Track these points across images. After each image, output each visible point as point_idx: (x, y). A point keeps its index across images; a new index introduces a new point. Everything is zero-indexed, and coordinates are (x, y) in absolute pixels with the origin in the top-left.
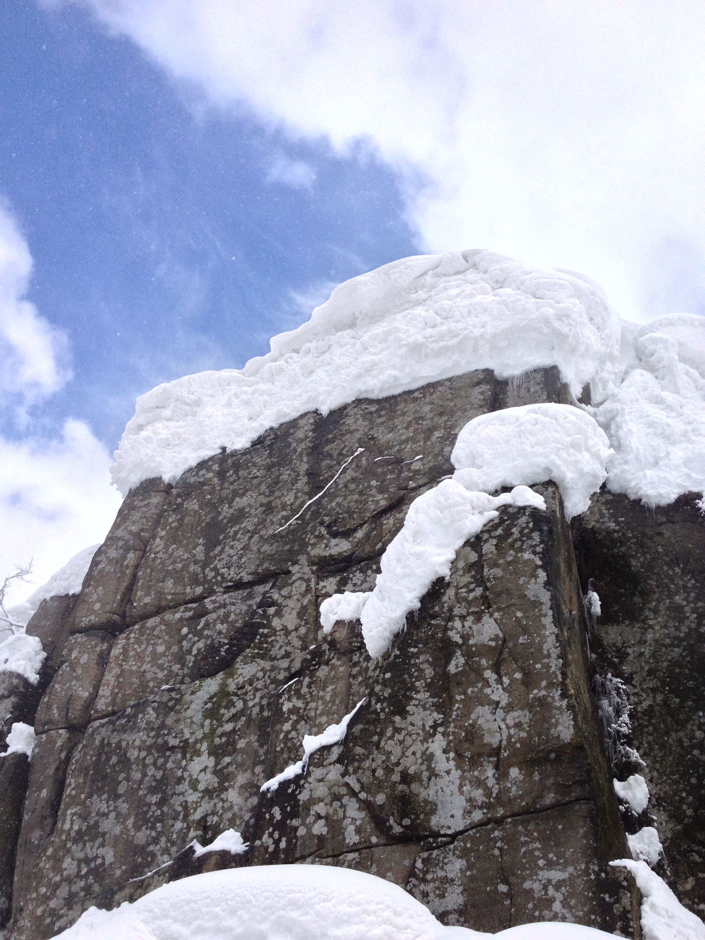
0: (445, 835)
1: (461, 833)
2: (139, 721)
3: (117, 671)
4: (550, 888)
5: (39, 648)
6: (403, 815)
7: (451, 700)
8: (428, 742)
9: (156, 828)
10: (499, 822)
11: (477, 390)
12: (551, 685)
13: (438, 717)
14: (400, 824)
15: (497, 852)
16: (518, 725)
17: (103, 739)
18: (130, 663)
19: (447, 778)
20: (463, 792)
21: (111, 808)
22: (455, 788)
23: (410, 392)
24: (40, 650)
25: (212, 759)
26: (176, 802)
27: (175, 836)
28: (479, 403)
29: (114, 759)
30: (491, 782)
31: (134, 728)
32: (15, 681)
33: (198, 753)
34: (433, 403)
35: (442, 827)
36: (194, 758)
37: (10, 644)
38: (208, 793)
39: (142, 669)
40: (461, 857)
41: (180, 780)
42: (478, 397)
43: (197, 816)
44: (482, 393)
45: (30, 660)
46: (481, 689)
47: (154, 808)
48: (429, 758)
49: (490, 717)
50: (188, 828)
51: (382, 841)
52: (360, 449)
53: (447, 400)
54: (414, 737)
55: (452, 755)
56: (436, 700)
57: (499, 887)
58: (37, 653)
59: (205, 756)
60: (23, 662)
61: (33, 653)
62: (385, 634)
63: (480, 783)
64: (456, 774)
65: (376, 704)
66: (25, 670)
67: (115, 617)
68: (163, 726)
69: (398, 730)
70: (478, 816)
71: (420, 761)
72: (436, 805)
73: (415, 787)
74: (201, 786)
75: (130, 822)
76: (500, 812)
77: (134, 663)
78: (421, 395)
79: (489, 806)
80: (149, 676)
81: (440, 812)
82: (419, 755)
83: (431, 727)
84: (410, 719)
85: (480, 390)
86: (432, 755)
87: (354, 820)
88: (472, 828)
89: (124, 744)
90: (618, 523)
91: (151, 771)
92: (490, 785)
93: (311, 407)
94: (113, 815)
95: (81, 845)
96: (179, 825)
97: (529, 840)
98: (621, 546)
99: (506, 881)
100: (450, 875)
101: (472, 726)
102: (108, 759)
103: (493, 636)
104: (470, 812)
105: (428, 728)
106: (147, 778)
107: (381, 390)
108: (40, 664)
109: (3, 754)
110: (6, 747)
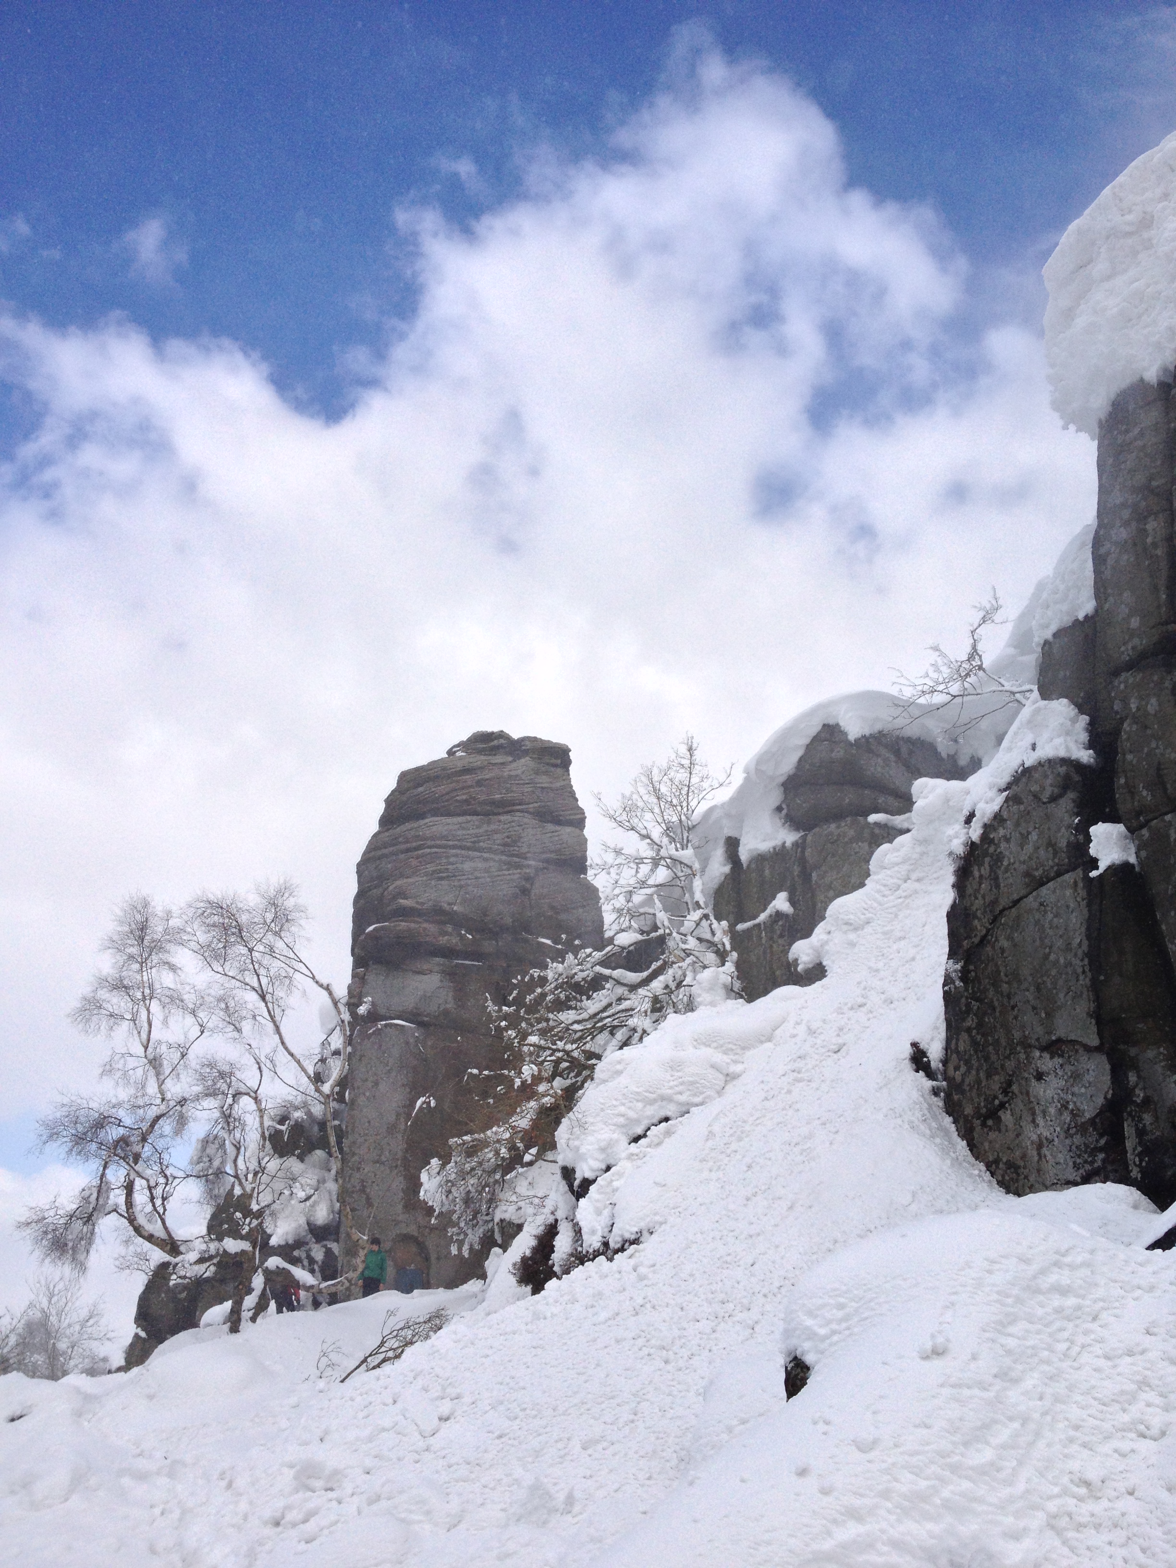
5: (1073, 713)
24: (1076, 715)
32: (1062, 770)
37: (1029, 722)
45: (1068, 733)
58: (1074, 721)
60: (1058, 741)
61: (1068, 723)
66: (1068, 748)
108: (1087, 734)
109: (1094, 874)
110: (1094, 863)
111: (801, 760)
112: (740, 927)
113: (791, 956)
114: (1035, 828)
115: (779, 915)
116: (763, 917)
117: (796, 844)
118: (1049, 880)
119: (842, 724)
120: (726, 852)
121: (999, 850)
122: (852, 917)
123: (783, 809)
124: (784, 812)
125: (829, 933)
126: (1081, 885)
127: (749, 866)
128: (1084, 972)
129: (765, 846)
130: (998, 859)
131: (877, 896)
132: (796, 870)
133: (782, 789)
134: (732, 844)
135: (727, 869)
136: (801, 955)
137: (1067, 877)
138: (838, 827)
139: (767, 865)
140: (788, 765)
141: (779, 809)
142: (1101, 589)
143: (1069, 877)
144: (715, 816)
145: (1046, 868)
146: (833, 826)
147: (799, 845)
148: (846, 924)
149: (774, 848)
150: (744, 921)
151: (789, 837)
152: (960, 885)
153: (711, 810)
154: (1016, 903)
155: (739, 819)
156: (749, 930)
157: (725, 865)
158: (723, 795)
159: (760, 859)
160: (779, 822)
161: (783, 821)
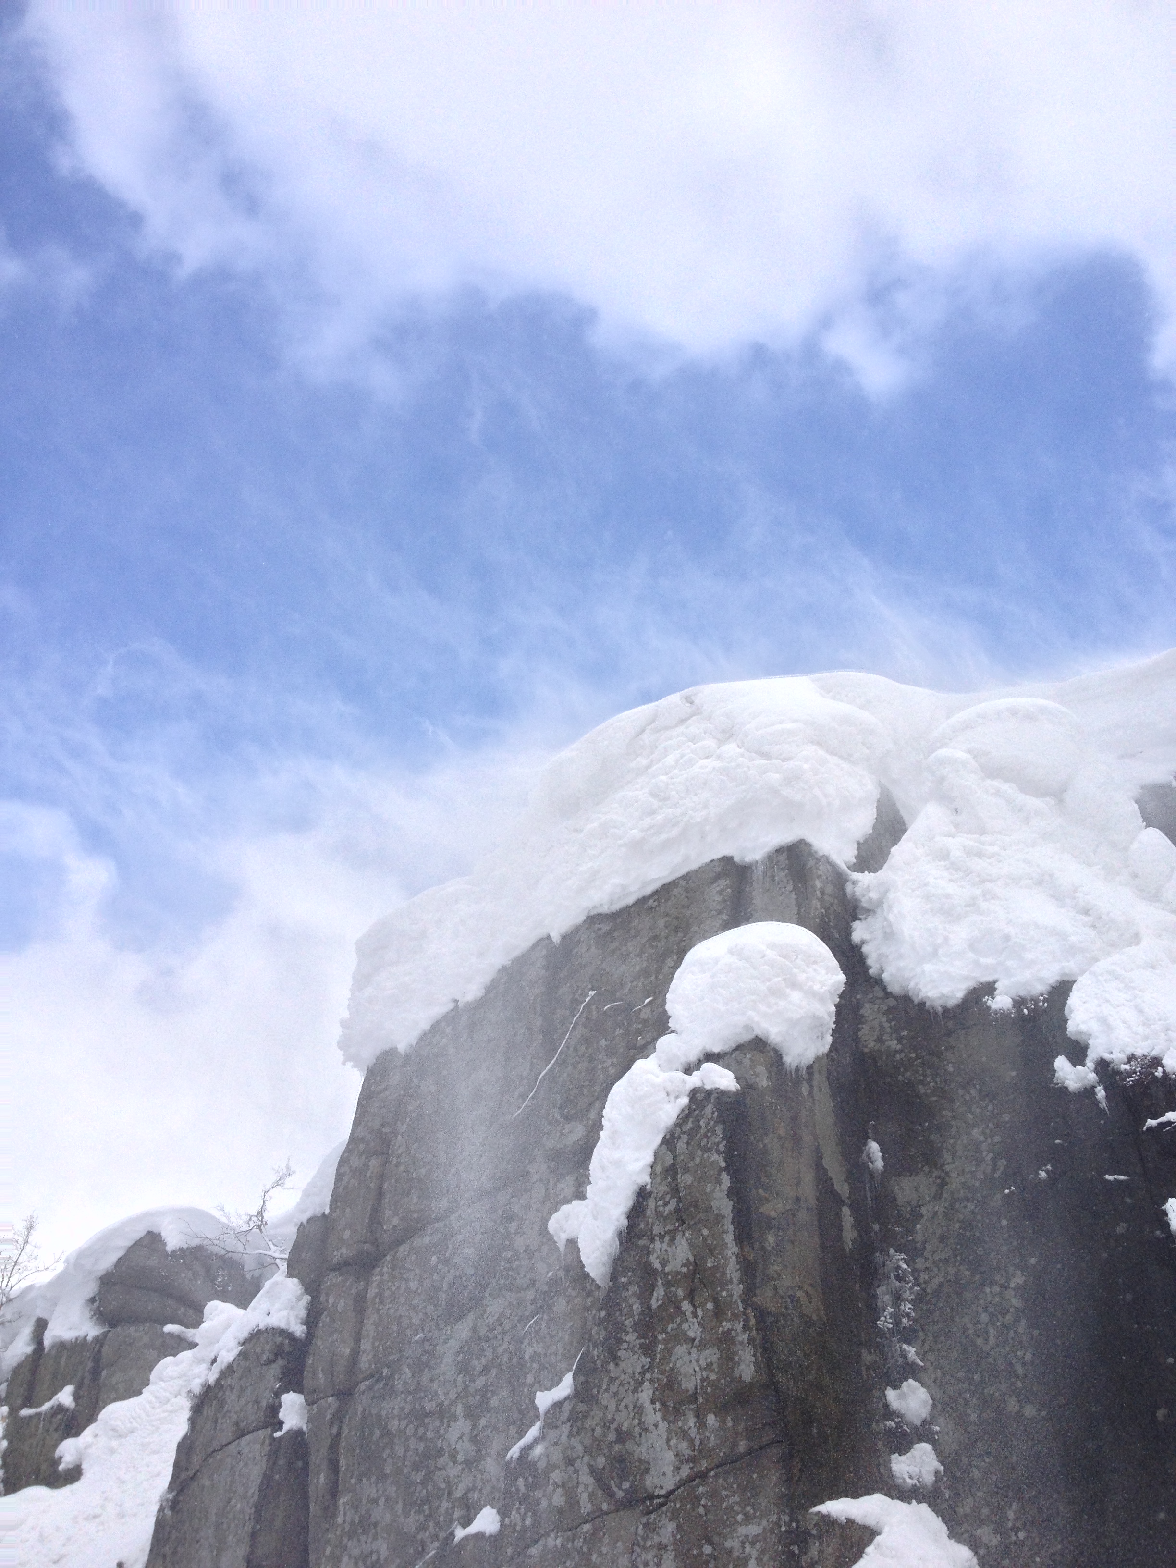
0: (659, 1497)
1: (671, 1492)
2: (396, 1382)
3: (375, 1317)
4: (747, 1545)
5: (299, 1292)
6: (622, 1478)
7: (654, 1341)
8: (638, 1393)
9: (424, 1511)
10: (703, 1476)
11: (716, 888)
12: (735, 1316)
13: (646, 1360)
14: (620, 1488)
15: (701, 1510)
16: (709, 1365)
17: (364, 1410)
18: (387, 1307)
19: (655, 1433)
20: (670, 1446)
21: (380, 1492)
22: (662, 1442)
23: (644, 900)
24: (302, 1294)
25: (469, 1423)
26: (439, 1476)
27: (442, 1519)
28: (718, 907)
29: (377, 1433)
30: (693, 1432)
31: (393, 1392)
32: (279, 1340)
33: (454, 1418)
34: (667, 915)
35: (656, 1487)
36: (452, 1424)
37: (268, 1292)
38: (469, 1464)
39: (398, 1314)
40: (670, 1520)
41: (440, 1452)
42: (716, 899)
43: (458, 1494)
44: (720, 893)
45: (292, 1308)
46: (680, 1325)
47: (419, 1488)
48: (639, 1410)
49: (686, 1358)
50: (453, 1508)
51: (613, 1508)
52: (590, 992)
53: (683, 907)
54: (626, 1387)
55: (658, 1405)
56: (643, 1341)
57: (704, 1549)
58: (299, 1299)
59: (461, 1422)
60: (285, 1313)
61: (295, 1300)
62: (603, 1259)
63: (684, 1434)
64: (663, 1426)
65: (594, 1350)
66: (288, 1323)
67: (367, 1246)
68: (419, 1388)
69: (612, 1380)
70: (685, 1472)
71: (632, 1414)
72: (649, 1463)
73: (629, 1445)
74: (460, 1457)
75: (399, 1507)
76: (704, 1464)
77: (391, 1305)
78: (656, 903)
79: (693, 1460)
80: (406, 1322)
81: (652, 1472)
82: (631, 1408)
83: (639, 1373)
84: (623, 1365)
85: (718, 889)
86: (642, 1407)
87: (586, 1486)
88: (678, 1488)
89: (384, 1413)
90: (900, 1040)
91: (412, 1443)
92: (693, 1435)
93: (541, 933)
94: (382, 1501)
95: (355, 1540)
96: (445, 1505)
97: (729, 1493)
98: (906, 1070)
99: (710, 1542)
100: (665, 1541)
101: (672, 1369)
102: (371, 1433)
103: (684, 1261)
104: (679, 1468)
105: (637, 1376)
106: (410, 1453)
107: (611, 902)
108: (305, 1312)
109: (278, 1434)
110: (281, 1424)
111: (120, 1260)
112: (25, 1412)
113: (57, 1453)
114: (251, 1385)
115: (60, 1409)
116: (46, 1406)
117: (96, 1339)
118: (250, 1432)
119: (163, 1234)
120: (33, 1333)
121: (224, 1397)
122: (119, 1423)
123: (96, 1301)
124: (97, 1304)
125: (96, 1436)
126: (267, 1441)
127: (49, 1351)
128: (250, 1519)
129: (68, 1335)
130: (222, 1403)
131: (148, 1406)
132: (90, 1364)
133: (99, 1282)
134: (41, 1325)
135: (29, 1349)
136: (66, 1454)
137: (260, 1432)
138: (136, 1331)
139: (65, 1353)
140: (107, 1262)
141: (92, 1300)
142: (335, 1199)
143: (261, 1434)
144: (32, 1294)
145: (249, 1422)
146: (132, 1329)
147: (99, 1341)
148: (113, 1430)
149: (77, 1339)
150: (30, 1407)
151: (91, 1330)
152: (192, 1421)
153: (30, 1288)
154: (223, 1447)
155: (54, 1303)
156: (31, 1417)
157: (29, 1345)
158: (43, 1278)
159: (62, 1346)
160: (88, 1314)
161: (92, 1313)
